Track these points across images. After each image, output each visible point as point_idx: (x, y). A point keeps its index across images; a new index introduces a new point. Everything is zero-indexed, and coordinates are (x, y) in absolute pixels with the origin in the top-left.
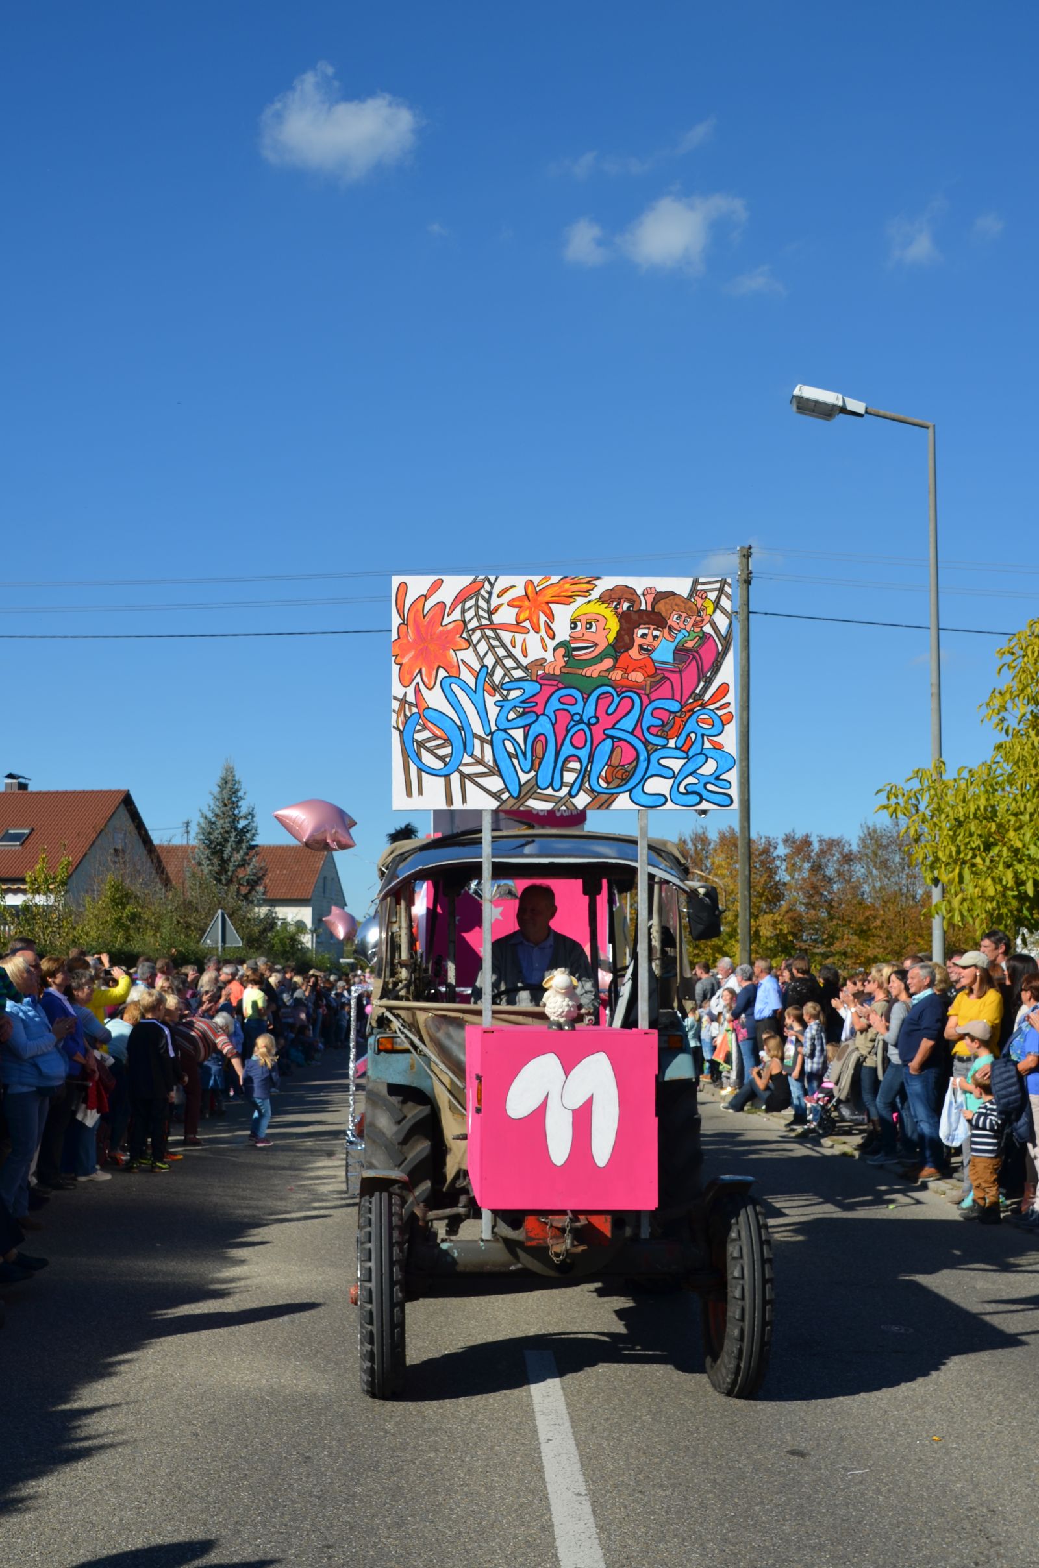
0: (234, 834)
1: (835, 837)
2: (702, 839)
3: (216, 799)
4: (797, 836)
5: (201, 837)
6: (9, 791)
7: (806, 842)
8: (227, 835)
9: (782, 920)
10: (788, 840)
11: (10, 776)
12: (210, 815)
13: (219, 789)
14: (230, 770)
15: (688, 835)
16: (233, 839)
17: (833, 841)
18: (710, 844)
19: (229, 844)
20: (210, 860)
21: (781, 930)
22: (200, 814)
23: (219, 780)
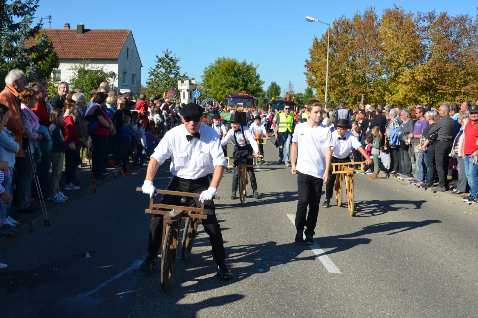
1: (463, 15)
2: (370, 16)
4: (436, 14)
7: (444, 17)
9: (429, 70)
10: (431, 17)
15: (362, 13)
17: (463, 17)
18: (376, 19)
21: (429, 76)
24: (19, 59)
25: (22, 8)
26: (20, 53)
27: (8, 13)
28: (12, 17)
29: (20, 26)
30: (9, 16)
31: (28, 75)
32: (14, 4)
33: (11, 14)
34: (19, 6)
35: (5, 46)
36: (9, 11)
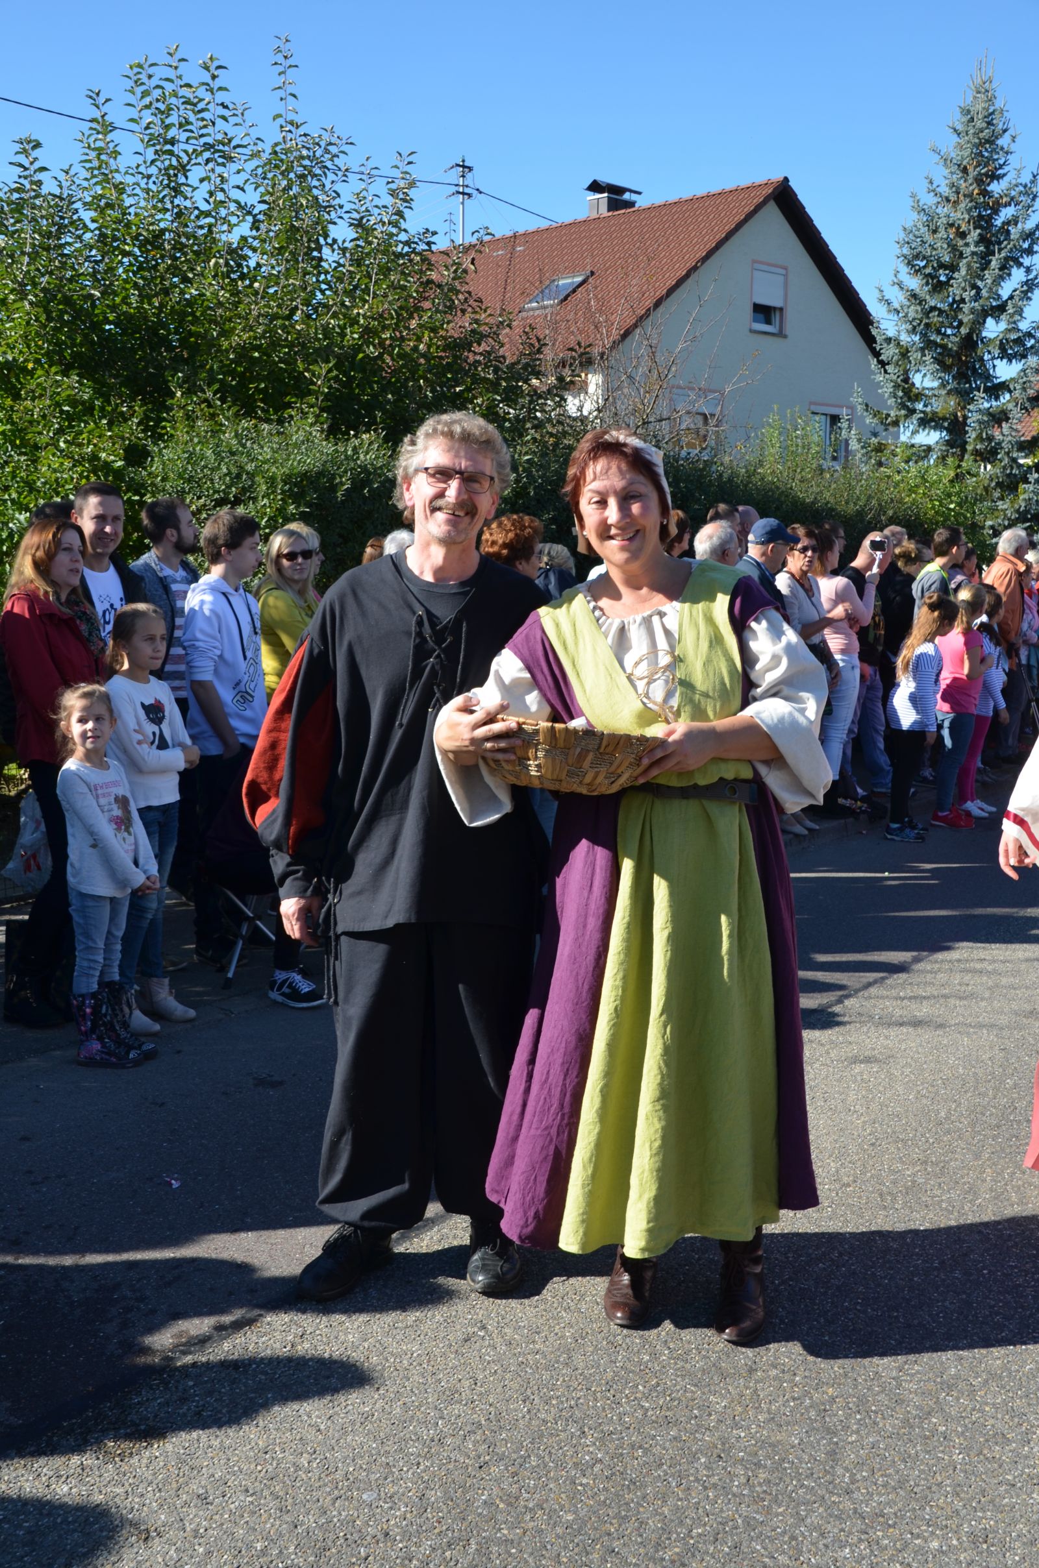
0: (975, 235)
3: (946, 161)
5: (906, 251)
6: (594, 215)
8: (961, 243)
11: (595, 187)
12: (929, 200)
13: (955, 139)
14: (985, 91)
16: (972, 248)
19: (963, 264)
20: (921, 302)
22: (910, 202)
23: (958, 114)
24: (1004, 468)
25: (1019, 341)
26: (1008, 454)
27: (986, 357)
28: (994, 366)
29: (1012, 387)
30: (989, 365)
31: (1023, 505)
32: (1001, 336)
33: (993, 358)
34: (1013, 336)
35: (975, 440)
36: (989, 352)
